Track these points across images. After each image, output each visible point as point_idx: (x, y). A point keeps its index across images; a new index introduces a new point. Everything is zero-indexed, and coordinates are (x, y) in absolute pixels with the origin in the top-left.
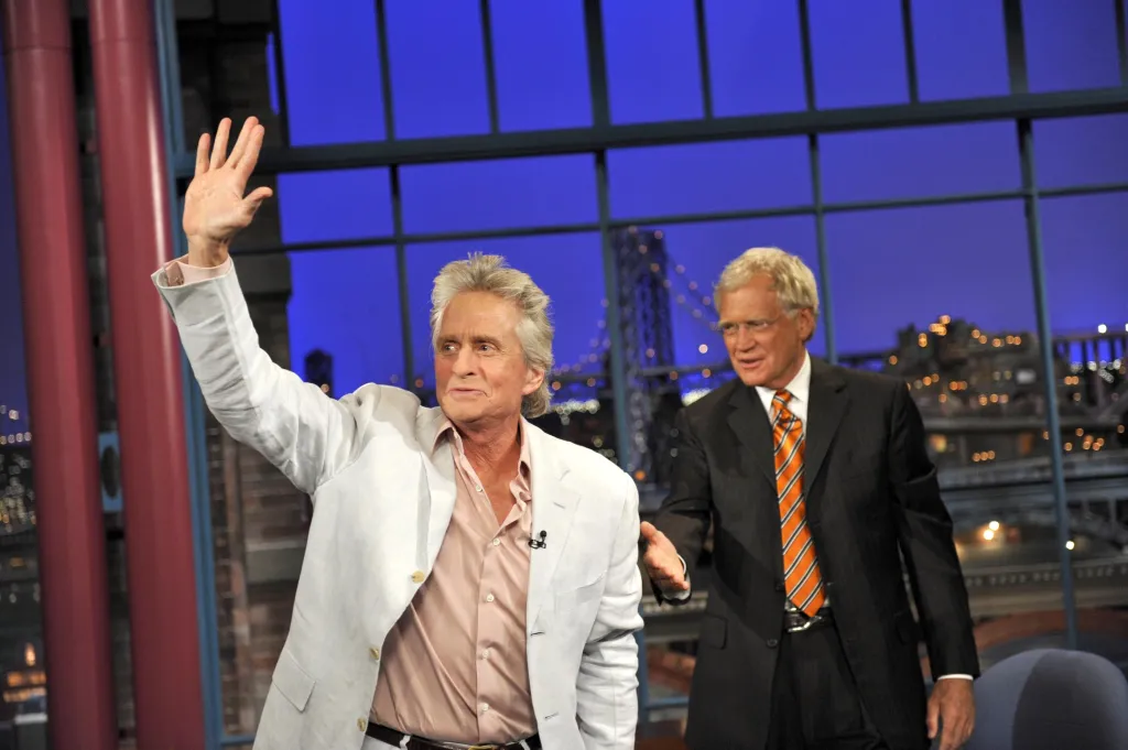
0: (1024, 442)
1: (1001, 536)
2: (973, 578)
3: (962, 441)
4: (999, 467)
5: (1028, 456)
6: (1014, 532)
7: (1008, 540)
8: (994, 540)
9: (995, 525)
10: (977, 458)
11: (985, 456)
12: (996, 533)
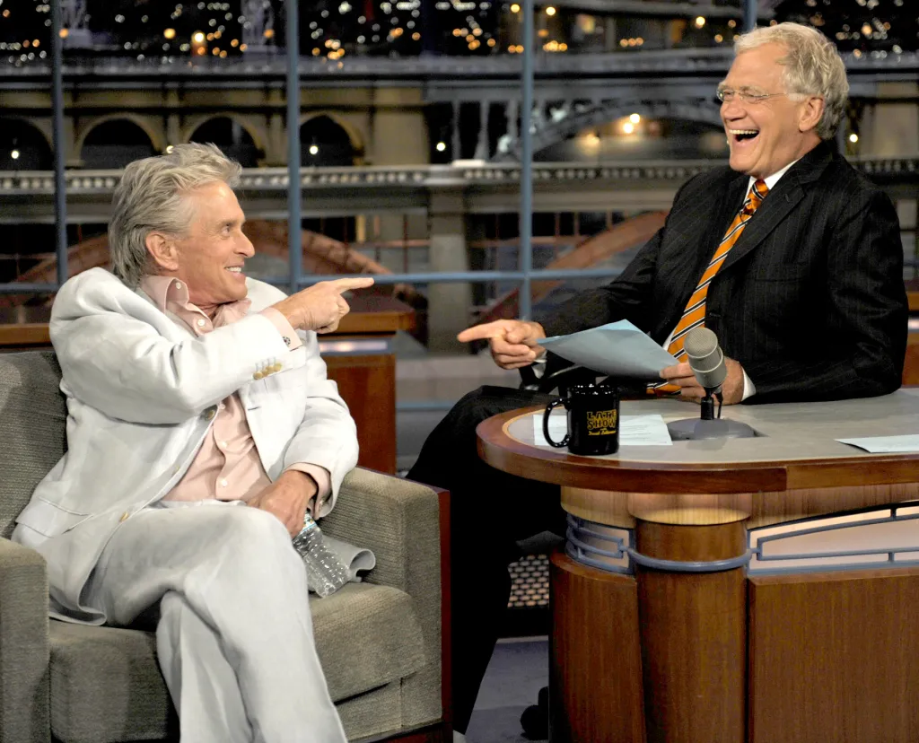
0: (674, 30)
1: (640, 129)
2: (610, 170)
3: (611, 23)
4: (645, 55)
5: (676, 47)
6: (654, 126)
7: (648, 133)
8: (634, 133)
9: (635, 119)
10: (624, 43)
11: (632, 42)
12: (635, 126)
